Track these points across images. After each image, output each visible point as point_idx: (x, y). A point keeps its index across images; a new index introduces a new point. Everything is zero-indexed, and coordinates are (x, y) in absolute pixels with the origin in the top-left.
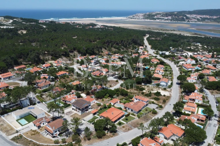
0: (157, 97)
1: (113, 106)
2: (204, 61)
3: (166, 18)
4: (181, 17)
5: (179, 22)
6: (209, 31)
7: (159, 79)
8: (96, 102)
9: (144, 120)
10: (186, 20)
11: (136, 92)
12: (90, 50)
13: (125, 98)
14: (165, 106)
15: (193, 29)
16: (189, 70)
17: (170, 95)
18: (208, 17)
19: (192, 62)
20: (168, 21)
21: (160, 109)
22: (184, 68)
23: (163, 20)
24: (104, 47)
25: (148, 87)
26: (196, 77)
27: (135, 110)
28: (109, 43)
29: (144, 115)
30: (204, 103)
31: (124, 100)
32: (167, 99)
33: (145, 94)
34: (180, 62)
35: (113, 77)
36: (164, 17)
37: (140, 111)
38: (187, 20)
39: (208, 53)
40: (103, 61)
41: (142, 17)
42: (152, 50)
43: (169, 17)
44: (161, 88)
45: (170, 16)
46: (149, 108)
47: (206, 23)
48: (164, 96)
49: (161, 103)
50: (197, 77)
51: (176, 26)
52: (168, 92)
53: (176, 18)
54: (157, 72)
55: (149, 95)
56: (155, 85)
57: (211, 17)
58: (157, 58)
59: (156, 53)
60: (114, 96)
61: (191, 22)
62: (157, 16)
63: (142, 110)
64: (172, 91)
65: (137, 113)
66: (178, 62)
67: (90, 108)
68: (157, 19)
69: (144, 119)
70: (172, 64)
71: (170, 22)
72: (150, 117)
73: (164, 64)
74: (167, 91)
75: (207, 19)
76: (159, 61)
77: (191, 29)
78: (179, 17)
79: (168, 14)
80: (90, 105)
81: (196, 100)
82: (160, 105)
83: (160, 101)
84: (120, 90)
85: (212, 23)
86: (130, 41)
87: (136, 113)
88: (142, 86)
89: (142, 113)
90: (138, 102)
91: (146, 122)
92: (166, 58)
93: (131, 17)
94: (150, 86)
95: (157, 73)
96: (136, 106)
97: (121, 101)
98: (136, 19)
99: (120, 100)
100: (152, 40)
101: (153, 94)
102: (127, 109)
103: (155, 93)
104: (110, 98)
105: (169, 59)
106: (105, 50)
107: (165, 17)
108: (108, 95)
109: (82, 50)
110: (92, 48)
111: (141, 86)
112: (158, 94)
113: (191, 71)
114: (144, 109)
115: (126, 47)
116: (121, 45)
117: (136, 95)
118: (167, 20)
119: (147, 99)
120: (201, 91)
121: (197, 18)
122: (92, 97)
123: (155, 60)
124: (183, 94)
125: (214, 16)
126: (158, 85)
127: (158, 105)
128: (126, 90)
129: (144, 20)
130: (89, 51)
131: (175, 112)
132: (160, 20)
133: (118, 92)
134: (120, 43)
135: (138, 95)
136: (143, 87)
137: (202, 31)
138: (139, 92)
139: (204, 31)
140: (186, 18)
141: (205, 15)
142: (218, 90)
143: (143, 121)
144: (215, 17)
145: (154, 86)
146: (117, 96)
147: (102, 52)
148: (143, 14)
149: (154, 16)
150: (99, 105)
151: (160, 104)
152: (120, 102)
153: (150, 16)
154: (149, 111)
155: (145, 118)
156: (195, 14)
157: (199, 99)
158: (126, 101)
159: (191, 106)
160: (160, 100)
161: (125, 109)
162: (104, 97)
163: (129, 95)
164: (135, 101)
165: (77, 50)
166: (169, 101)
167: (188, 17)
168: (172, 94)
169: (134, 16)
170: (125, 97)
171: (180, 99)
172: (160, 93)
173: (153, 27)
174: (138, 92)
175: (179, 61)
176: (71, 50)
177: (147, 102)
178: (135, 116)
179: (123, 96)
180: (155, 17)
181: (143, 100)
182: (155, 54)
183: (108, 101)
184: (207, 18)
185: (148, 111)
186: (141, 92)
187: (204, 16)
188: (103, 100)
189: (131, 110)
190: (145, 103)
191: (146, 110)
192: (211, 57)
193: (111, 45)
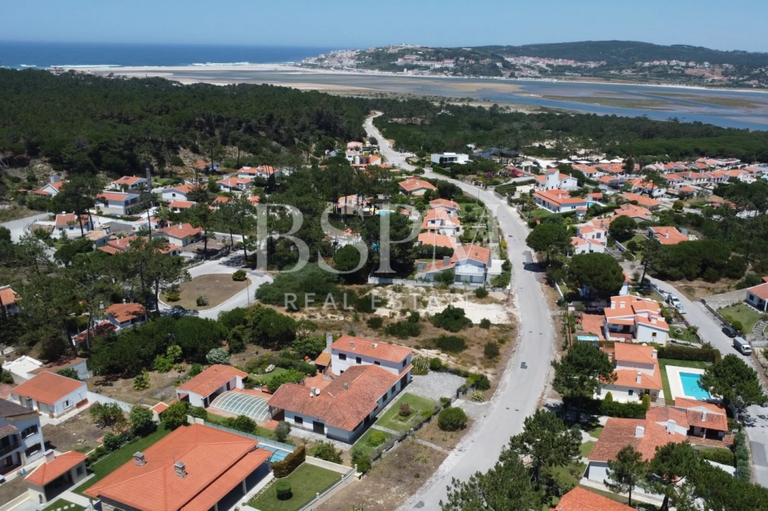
0: (448, 334)
1: (201, 413)
2: (603, 183)
3: (437, 65)
4: (488, 61)
5: (481, 77)
6: (584, 101)
7: (444, 253)
8: (93, 398)
9: (400, 481)
10: (503, 72)
11: (342, 318)
12: (112, 153)
13: (276, 355)
14: (498, 376)
15: (532, 95)
16: (564, 210)
17: (511, 317)
18: (571, 63)
19: (564, 185)
20: (443, 76)
21: (478, 399)
22: (541, 206)
23: (427, 72)
24: (188, 144)
25: (398, 289)
26: (603, 233)
27: (339, 421)
28: (212, 129)
29: (397, 445)
30: (678, 341)
31: (271, 367)
32: (502, 342)
33: (385, 325)
34: (519, 188)
35: (223, 259)
36: (430, 60)
37: (369, 421)
38: (509, 73)
39: (608, 159)
40: (176, 197)
41: (352, 62)
42: (398, 153)
43: (446, 61)
44: (462, 292)
45: (451, 58)
46: (416, 400)
47: (570, 82)
48: (486, 324)
49: (478, 362)
50: (605, 234)
51: (474, 90)
52: (499, 306)
53: (471, 66)
54: (430, 225)
55: (407, 329)
56: (432, 279)
57: (580, 64)
58: (423, 176)
59: (416, 160)
60: (213, 353)
61: (522, 76)
62: (406, 57)
63: (379, 416)
64: (516, 301)
65: (351, 441)
66: (511, 189)
67: (37, 447)
68: (405, 70)
69: (395, 474)
70: (488, 197)
71: (450, 77)
72: (432, 451)
73: (458, 197)
74: (491, 303)
75: (569, 68)
76: (435, 185)
77: (525, 95)
78: (482, 62)
79: (443, 53)
80: (34, 429)
81: (641, 331)
82: (473, 376)
83: (467, 355)
84: (247, 317)
85: (588, 80)
86: (304, 120)
87: (347, 437)
88: (369, 289)
89: (383, 438)
90: (352, 369)
91: (411, 494)
92: (460, 176)
93: (312, 61)
94: (409, 284)
95: (433, 231)
96: (345, 394)
97: (255, 377)
98: (328, 68)
99: (250, 370)
100: (396, 123)
101: (429, 324)
102: (287, 419)
103: (437, 315)
104: (190, 367)
105: (474, 180)
106: (191, 155)
107: (433, 60)
108: (175, 350)
109: (73, 154)
110: (122, 143)
111: (362, 292)
112: (454, 318)
113: (572, 215)
114: (389, 407)
115: (288, 143)
116: (269, 137)
117: (337, 333)
118: (441, 70)
119: (400, 350)
120: (643, 288)
121: (538, 66)
122: (71, 374)
123: (418, 184)
124: (571, 309)
125: (589, 60)
126: (446, 279)
127: (466, 375)
128: (289, 314)
129: (358, 73)
130: (107, 158)
131: (559, 401)
132: (416, 71)
133: (235, 329)
134: (263, 130)
135: (352, 334)
136: (375, 292)
137: (565, 101)
138: (356, 319)
139: (570, 102)
140: (504, 66)
141: (563, 59)
142: (707, 280)
143: (393, 490)
144: (592, 65)
145: (425, 284)
146: (236, 349)
147: (180, 163)
148: (354, 53)
149: (395, 56)
150: (108, 417)
151: (473, 370)
152: (245, 381)
153: (382, 59)
154: (421, 418)
155: (400, 467)
156: (529, 56)
157: (654, 321)
158: (284, 371)
159: (636, 360)
160: (466, 347)
161: (276, 423)
162: (148, 364)
163: (301, 338)
164: (338, 366)
165: (47, 156)
166: (510, 347)
167: (508, 62)
168: (517, 313)
169: (321, 60)
170: (278, 349)
171: (564, 332)
172: (460, 313)
173: (393, 91)
174: (350, 319)
175: (515, 184)
176: (16, 153)
177: (405, 363)
178: (338, 460)
179: (265, 346)
180: (400, 61)
181: (381, 357)
182: (414, 164)
183: (177, 383)
184: (570, 66)
185: (412, 417)
186: (368, 317)
187: (560, 62)
188: (141, 385)
189: (311, 426)
190: (395, 372)
191: (405, 413)
192: (621, 170)
193: (221, 133)
